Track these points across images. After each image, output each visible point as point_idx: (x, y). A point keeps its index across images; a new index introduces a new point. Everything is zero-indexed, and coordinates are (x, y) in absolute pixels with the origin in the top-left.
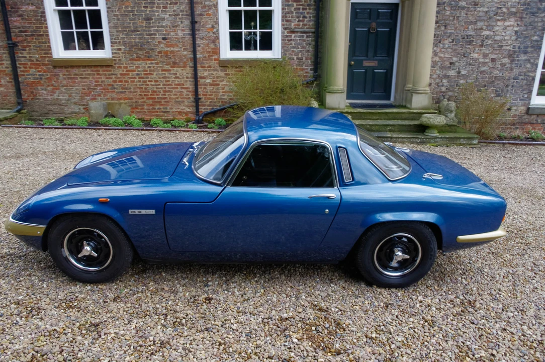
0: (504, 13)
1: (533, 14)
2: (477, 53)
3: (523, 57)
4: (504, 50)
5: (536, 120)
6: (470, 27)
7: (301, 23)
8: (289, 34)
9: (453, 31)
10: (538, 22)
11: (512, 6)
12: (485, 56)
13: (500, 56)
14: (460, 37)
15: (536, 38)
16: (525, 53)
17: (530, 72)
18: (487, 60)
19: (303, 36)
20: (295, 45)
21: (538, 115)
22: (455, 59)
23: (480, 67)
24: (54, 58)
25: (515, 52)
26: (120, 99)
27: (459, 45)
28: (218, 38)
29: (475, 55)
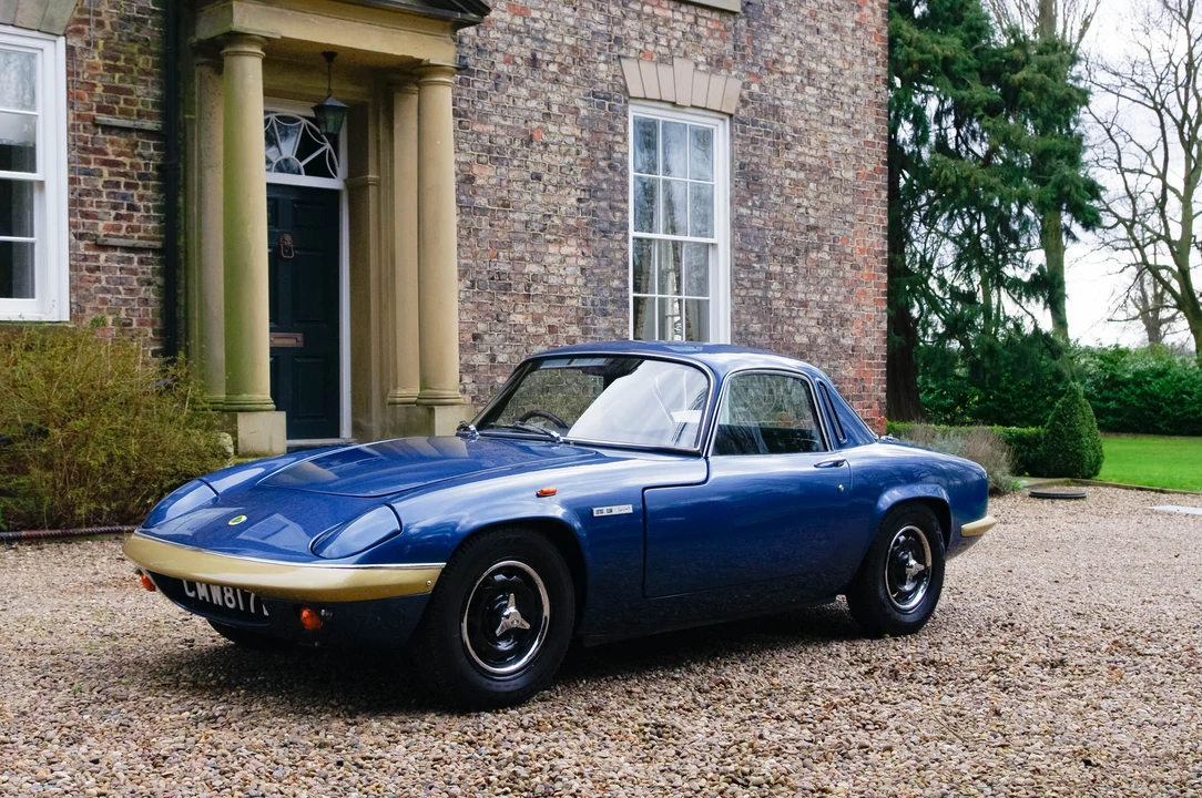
0: (557, 227)
1: (605, 233)
2: (522, 313)
4: (568, 306)
6: (501, 254)
7: (124, 224)
8: (91, 253)
9: (471, 262)
11: (568, 215)
12: (537, 320)
13: (563, 320)
14: (484, 276)
15: (616, 283)
16: (605, 314)
18: (542, 330)
19: (130, 260)
20: (108, 282)
22: (482, 327)
23: (530, 345)
25: (587, 312)
27: (486, 295)
29: (518, 318)
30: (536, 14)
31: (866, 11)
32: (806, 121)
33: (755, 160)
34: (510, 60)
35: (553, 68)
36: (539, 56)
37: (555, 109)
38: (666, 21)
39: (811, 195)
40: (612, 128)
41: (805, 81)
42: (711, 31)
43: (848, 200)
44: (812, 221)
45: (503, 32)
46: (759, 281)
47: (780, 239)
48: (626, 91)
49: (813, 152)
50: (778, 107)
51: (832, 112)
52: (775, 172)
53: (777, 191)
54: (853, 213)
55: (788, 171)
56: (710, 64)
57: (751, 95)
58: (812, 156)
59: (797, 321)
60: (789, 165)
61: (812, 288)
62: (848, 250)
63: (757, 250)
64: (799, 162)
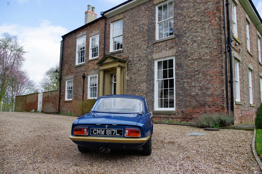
0: (142, 81)
1: (150, 81)
3: (149, 94)
4: (144, 92)
5: (156, 116)
10: (151, 83)
11: (144, 79)
13: (143, 94)
16: (150, 93)
17: (152, 99)
21: (157, 114)
24: (65, 100)
25: (147, 93)
26: (72, 110)
28: (87, 94)
30: (140, 54)
31: (213, 21)
32: (194, 50)
33: (180, 62)
34: (136, 61)
35: (142, 60)
36: (140, 59)
37: (142, 65)
38: (161, 46)
39: (196, 64)
40: (151, 65)
41: (193, 43)
42: (170, 44)
43: (207, 63)
44: (196, 69)
45: (135, 58)
46: (181, 84)
47: (187, 75)
48: (153, 59)
49: (196, 56)
50: (186, 50)
51: (202, 46)
52: (185, 63)
53: (186, 66)
54: (210, 65)
55: (189, 61)
56: (170, 49)
57: (179, 51)
58: (196, 57)
59: (192, 90)
60: (189, 60)
61: (197, 83)
62: (208, 73)
63: (181, 78)
64: (192, 59)
